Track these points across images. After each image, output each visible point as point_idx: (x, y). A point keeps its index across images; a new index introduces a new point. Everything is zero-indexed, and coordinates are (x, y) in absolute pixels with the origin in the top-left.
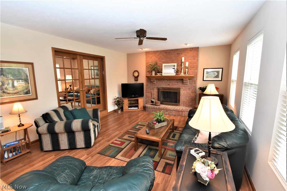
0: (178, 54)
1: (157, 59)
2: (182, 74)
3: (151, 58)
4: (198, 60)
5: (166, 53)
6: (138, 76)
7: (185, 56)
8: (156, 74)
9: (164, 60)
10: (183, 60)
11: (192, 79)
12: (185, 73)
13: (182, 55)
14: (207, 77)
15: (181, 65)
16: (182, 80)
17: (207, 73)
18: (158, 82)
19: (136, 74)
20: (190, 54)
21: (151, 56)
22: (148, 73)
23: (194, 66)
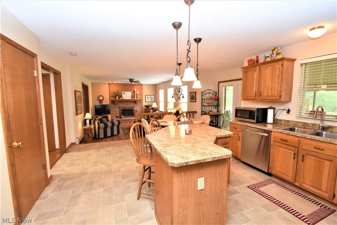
0: (132, 86)
1: (118, 88)
2: (136, 98)
3: (114, 87)
4: (142, 91)
5: (124, 85)
6: (103, 100)
7: (136, 88)
8: (119, 98)
9: (123, 90)
10: (135, 90)
11: (141, 101)
12: (137, 98)
13: (134, 87)
14: (148, 100)
15: (134, 93)
16: (135, 102)
17: (147, 97)
18: (120, 103)
19: (101, 98)
20: (139, 87)
21: (113, 86)
22: (111, 98)
23: (141, 94)
